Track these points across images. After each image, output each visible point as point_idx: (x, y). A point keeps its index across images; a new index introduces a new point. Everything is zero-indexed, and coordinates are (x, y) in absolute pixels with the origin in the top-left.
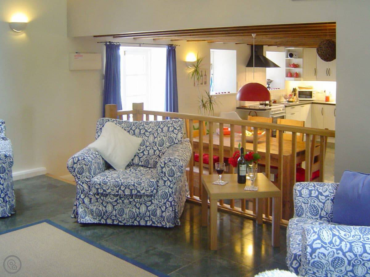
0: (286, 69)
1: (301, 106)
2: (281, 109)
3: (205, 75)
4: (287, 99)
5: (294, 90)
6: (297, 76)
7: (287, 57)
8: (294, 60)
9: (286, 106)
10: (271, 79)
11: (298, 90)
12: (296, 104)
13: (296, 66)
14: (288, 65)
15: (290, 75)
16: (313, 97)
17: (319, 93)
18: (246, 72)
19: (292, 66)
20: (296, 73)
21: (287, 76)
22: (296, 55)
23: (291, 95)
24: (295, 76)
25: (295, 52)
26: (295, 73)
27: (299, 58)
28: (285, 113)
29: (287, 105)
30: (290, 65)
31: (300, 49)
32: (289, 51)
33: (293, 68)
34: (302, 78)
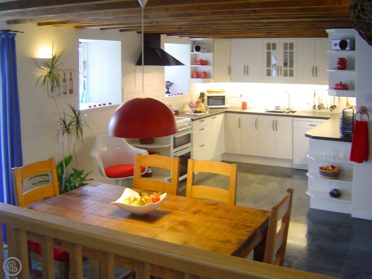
0: (191, 67)
1: (213, 117)
2: (186, 124)
3: (71, 79)
4: (194, 109)
5: (202, 95)
6: (205, 76)
7: (193, 51)
8: (202, 55)
9: (192, 120)
10: (171, 81)
11: (207, 94)
12: (205, 114)
13: (204, 63)
14: (194, 61)
15: (196, 75)
16: (226, 103)
17: (233, 97)
18: (135, 72)
19: (199, 63)
20: (205, 72)
21: (192, 77)
22: (204, 49)
23: (198, 102)
24: (203, 76)
25: (203, 44)
26: (202, 73)
27: (208, 52)
28: (192, 129)
29: (194, 118)
30: (197, 62)
31: (209, 40)
32: (194, 42)
33: (201, 66)
34: (212, 80)
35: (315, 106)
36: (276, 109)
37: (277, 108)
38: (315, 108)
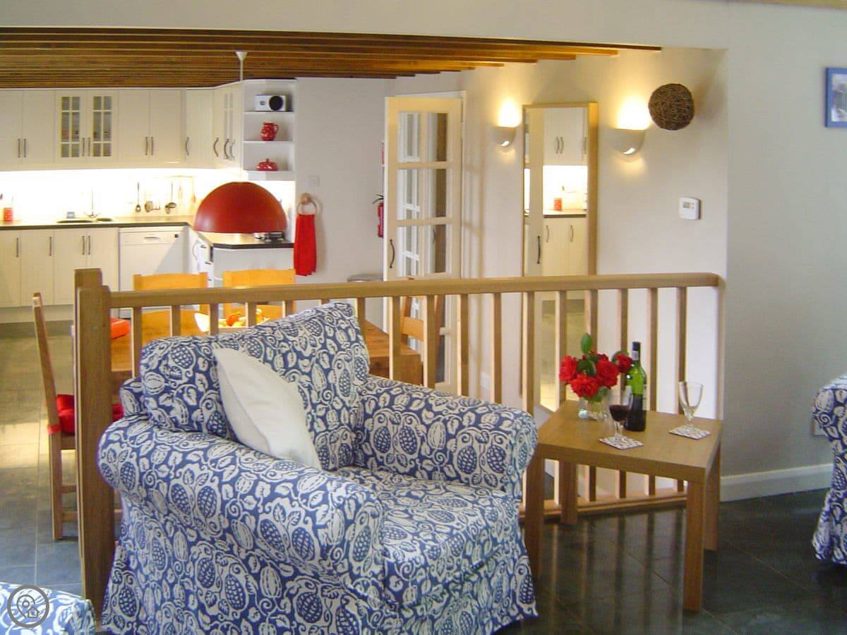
35: (138, 206)
36: (68, 217)
37: (71, 215)
38: (140, 211)
